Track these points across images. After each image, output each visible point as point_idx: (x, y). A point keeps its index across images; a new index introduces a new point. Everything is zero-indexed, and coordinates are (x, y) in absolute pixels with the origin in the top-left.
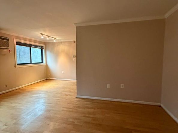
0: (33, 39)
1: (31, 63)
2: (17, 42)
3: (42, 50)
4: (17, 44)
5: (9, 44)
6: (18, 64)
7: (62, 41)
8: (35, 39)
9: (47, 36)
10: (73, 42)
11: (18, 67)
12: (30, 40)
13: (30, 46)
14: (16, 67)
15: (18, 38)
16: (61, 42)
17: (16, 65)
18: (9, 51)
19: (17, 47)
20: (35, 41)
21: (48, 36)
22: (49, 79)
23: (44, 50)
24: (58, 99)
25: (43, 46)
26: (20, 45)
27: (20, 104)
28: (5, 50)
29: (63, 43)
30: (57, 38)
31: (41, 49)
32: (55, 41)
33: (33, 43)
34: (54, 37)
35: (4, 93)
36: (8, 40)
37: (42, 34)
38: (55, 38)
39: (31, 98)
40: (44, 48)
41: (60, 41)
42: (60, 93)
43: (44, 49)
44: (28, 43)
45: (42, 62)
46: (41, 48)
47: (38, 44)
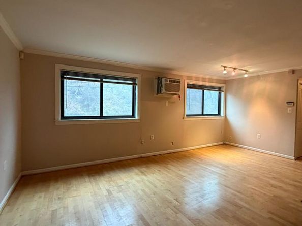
0: (208, 77)
1: (203, 115)
2: (188, 84)
3: (220, 94)
4: (188, 87)
5: (180, 88)
6: (187, 116)
7: (260, 74)
8: (210, 77)
9: (232, 69)
10: (289, 72)
11: (187, 119)
12: (204, 80)
13: (203, 88)
14: (185, 119)
15: (190, 78)
16: (258, 77)
17: (185, 116)
18: (179, 97)
19: (188, 90)
20: (210, 80)
21: (235, 69)
22: (229, 143)
23: (223, 94)
24: (253, 188)
25: (222, 87)
26: (191, 88)
27: (189, 174)
28: (175, 96)
29: (262, 78)
30: (251, 70)
31: (218, 92)
32: (246, 76)
33: (207, 84)
34: (245, 68)
35: (170, 153)
36: (179, 82)
37: (225, 67)
38: (246, 71)
39: (204, 170)
40: (223, 89)
41: (255, 75)
42: (255, 178)
43: (223, 91)
44: (201, 83)
45: (219, 114)
46: (219, 90)
47: (214, 85)
